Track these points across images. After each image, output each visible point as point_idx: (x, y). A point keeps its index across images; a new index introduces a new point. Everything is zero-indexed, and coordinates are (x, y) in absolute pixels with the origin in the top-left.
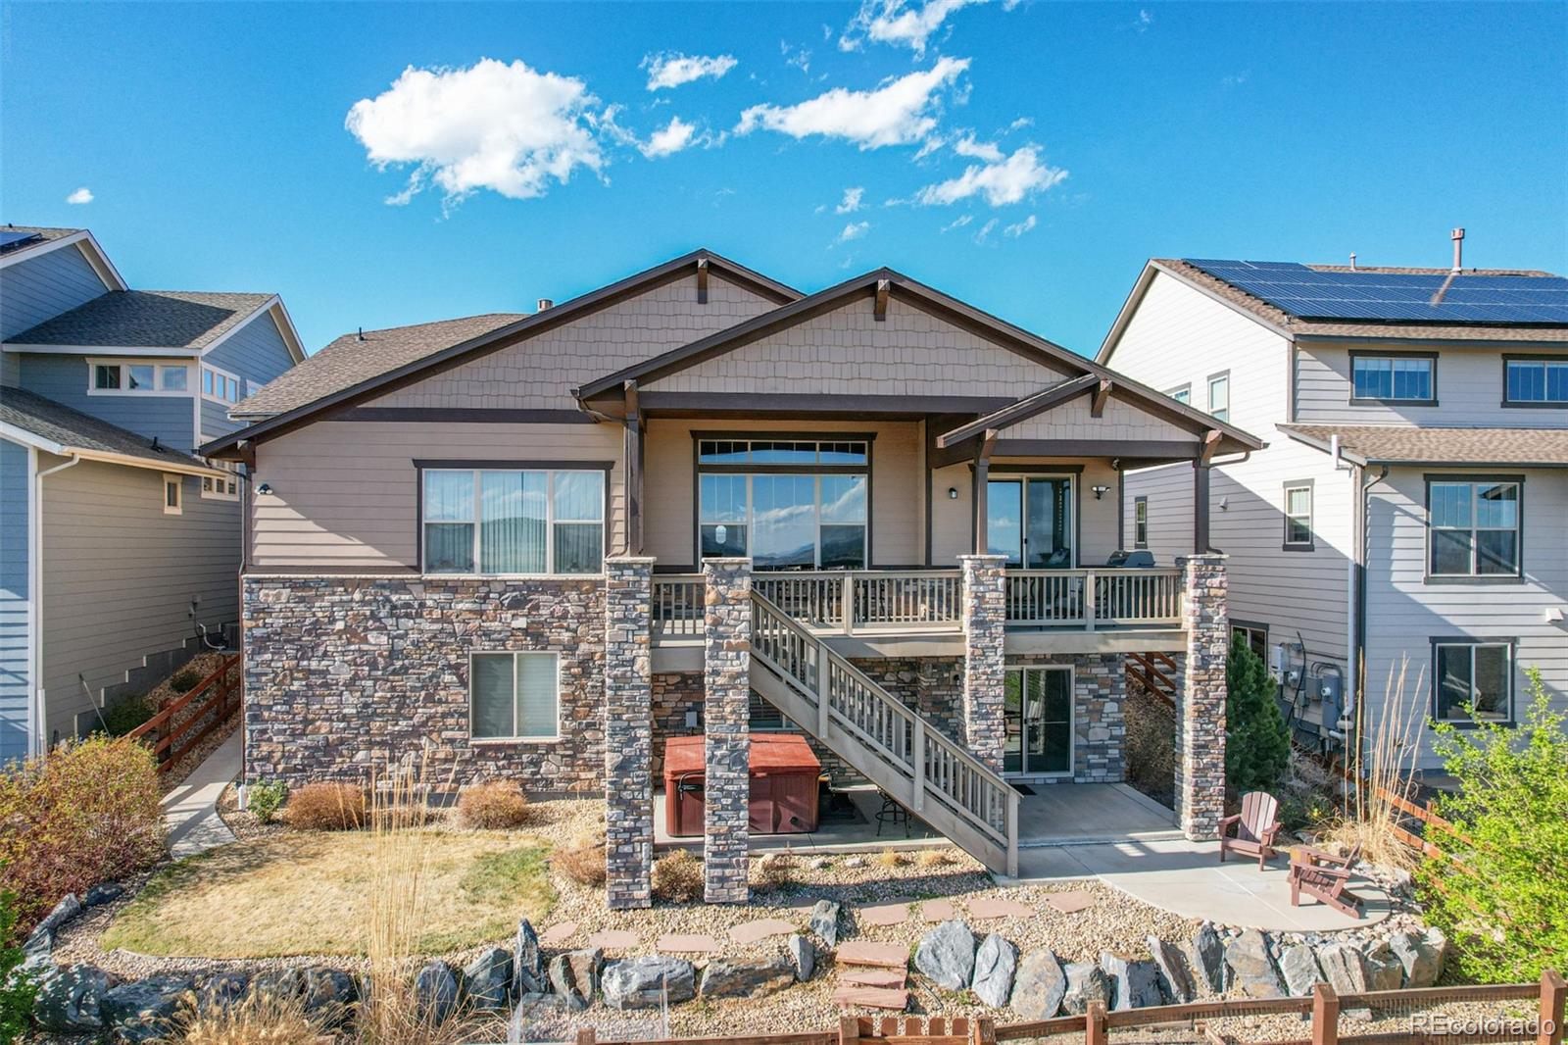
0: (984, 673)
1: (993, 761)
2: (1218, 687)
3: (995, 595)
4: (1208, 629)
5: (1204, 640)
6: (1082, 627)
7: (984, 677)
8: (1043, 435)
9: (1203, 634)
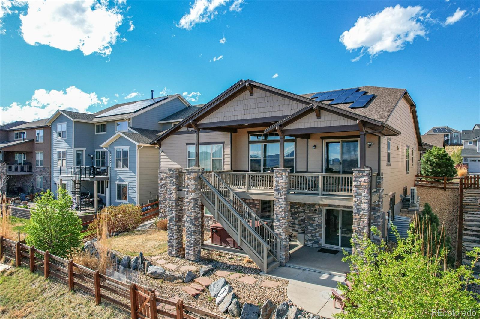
0: (278, 207)
1: (281, 236)
2: (364, 221)
3: (282, 181)
4: (360, 198)
5: (358, 202)
6: (318, 194)
7: (278, 208)
8: (300, 127)
9: (357, 200)
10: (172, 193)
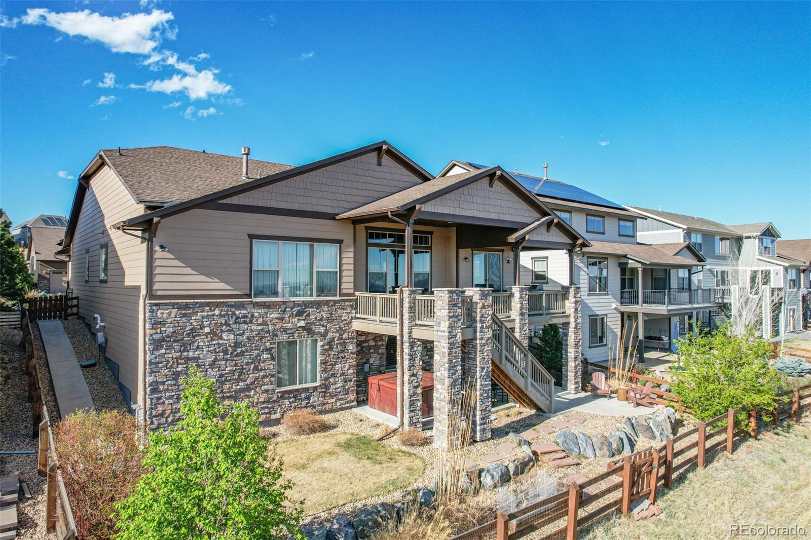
0: (523, 334)
3: (525, 302)
5: (576, 318)
9: (576, 315)
10: (456, 335)
